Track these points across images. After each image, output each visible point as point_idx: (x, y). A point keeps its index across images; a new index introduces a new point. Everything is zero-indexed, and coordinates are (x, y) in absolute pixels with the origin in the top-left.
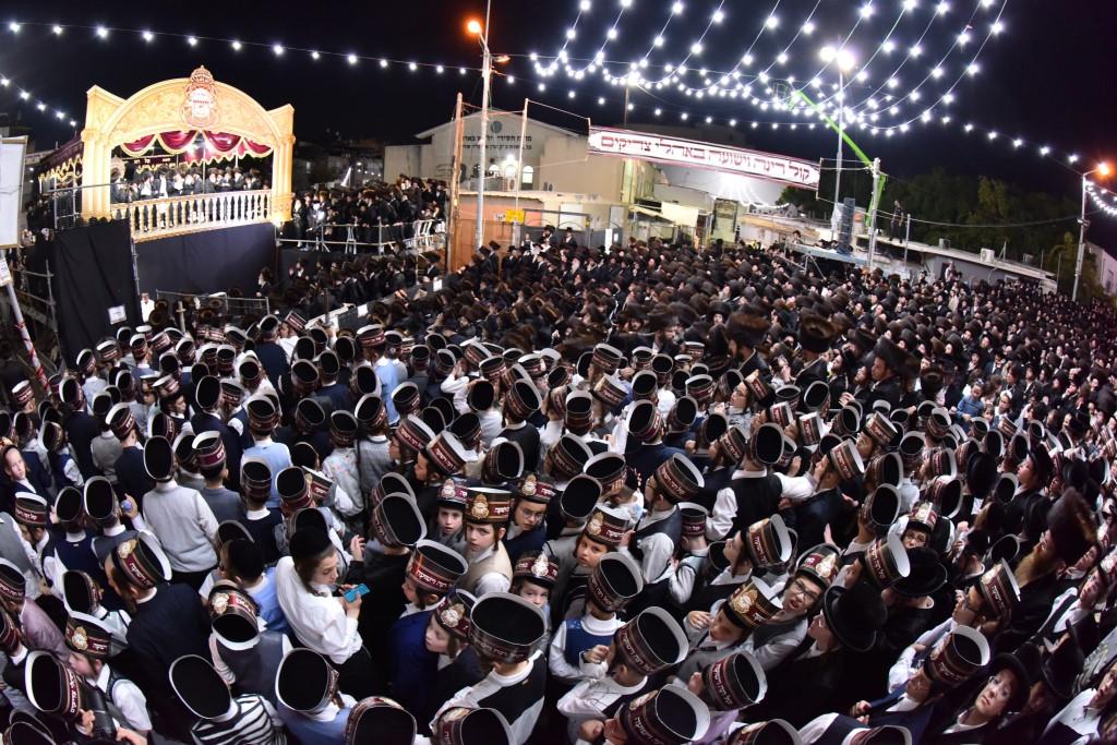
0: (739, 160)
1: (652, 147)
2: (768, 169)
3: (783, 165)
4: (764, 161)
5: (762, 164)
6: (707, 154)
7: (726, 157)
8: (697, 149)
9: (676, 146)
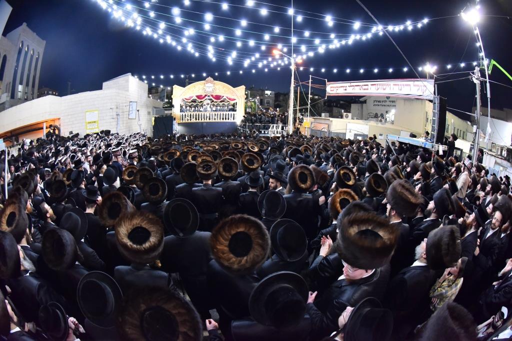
0: (385, 88)
1: (348, 88)
2: (401, 90)
3: (410, 85)
4: (398, 85)
5: (396, 87)
6: (370, 86)
7: (378, 86)
8: (365, 85)
9: (356, 86)
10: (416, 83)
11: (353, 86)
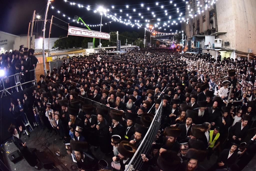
0: (98, 34)
1: (82, 32)
8: (90, 32)
9: (87, 32)
10: (106, 34)
11: (85, 32)
